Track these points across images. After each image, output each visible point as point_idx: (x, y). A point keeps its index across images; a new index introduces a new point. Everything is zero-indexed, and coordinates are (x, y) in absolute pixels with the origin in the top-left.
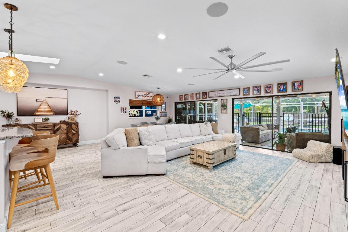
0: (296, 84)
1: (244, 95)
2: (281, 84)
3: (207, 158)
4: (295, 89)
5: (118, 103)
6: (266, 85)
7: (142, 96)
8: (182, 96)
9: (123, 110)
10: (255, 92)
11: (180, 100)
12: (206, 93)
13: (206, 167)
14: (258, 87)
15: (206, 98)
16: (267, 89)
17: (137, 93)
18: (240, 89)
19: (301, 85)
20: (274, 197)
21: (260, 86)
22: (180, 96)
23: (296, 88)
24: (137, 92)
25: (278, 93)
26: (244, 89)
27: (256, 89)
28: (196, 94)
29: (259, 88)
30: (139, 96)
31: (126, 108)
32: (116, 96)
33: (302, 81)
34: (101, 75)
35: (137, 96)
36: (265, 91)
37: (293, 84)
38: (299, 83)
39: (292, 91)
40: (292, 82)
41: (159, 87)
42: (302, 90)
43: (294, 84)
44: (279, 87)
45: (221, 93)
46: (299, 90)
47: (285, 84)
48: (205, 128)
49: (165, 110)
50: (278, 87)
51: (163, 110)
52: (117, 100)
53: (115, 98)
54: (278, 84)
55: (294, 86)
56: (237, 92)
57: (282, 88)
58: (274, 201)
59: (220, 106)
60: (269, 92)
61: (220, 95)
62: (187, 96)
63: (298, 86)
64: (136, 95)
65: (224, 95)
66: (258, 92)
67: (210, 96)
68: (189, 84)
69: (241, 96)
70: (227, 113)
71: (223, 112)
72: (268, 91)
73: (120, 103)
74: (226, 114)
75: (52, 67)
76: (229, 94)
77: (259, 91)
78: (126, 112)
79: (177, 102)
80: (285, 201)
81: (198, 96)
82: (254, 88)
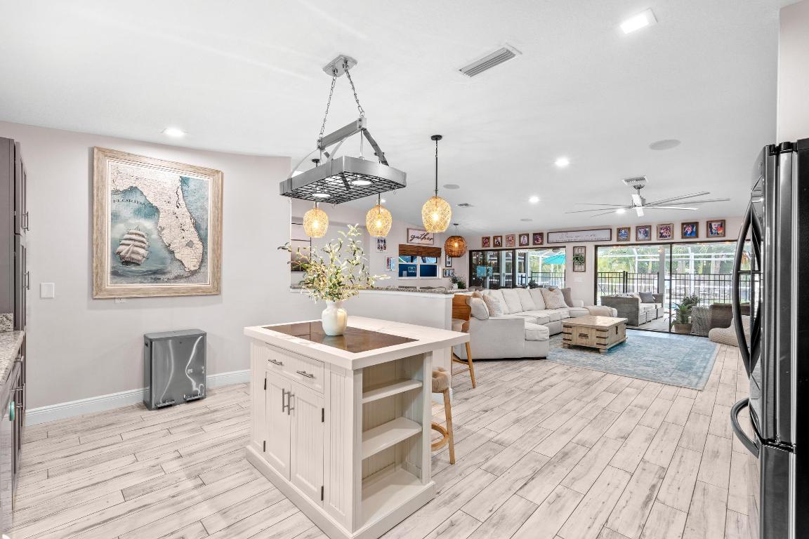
0: (714, 226)
1: (618, 240)
2: (688, 224)
3: (597, 337)
4: (712, 233)
5: (384, 251)
6: (662, 225)
7: (418, 237)
8: (488, 238)
10: (641, 236)
11: (483, 246)
12: (541, 235)
13: (596, 350)
14: (646, 227)
15: (541, 244)
16: (662, 231)
17: (411, 233)
18: (611, 230)
19: (721, 226)
21: (650, 226)
22: (483, 238)
23: (714, 231)
24: (410, 231)
25: (682, 238)
26: (619, 230)
27: (642, 230)
28: (520, 236)
29: (647, 229)
30: (414, 237)
33: (724, 221)
35: (410, 239)
36: (659, 235)
37: (709, 224)
38: (719, 223)
39: (707, 237)
40: (707, 222)
41: (457, 223)
42: (724, 236)
43: (711, 224)
44: (685, 228)
45: (573, 236)
46: (718, 234)
47: (695, 224)
48: (553, 297)
49: (450, 265)
50: (683, 229)
51: (447, 265)
52: (382, 245)
53: (378, 240)
54: (683, 224)
55: (711, 227)
56: (606, 234)
57: (689, 230)
59: (571, 257)
60: (666, 236)
61: (570, 239)
62: (499, 239)
63: (717, 229)
64: (410, 235)
65: (578, 239)
66: (646, 236)
67: (550, 239)
68: (522, 220)
69: (614, 241)
70: (585, 271)
71: (576, 269)
72: (664, 234)
73: (386, 251)
74: (583, 273)
76: (590, 238)
77: (648, 234)
79: (474, 251)
81: (524, 240)
82: (638, 228)
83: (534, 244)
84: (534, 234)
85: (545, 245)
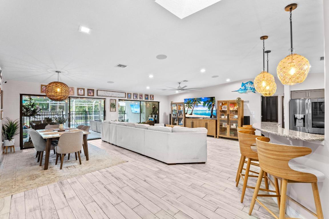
1: (128, 98)
2: (146, 95)
12: (93, 90)
16: (140, 96)
18: (126, 93)
26: (128, 94)
27: (135, 95)
28: (78, 89)
43: (151, 96)
47: (148, 95)
56: (123, 95)
60: (141, 98)
61: (109, 95)
65: (113, 95)
67: (99, 94)
74: (114, 112)
76: (118, 96)
81: (81, 92)
82: (134, 94)
83: (88, 95)
84: (88, 90)
85: (95, 96)
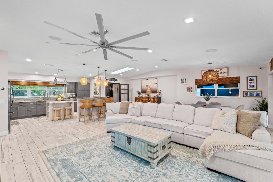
5: (185, 84)
9: (189, 89)
20: (41, 170)
31: (192, 87)
32: (183, 78)
34: (157, 67)
41: (211, 62)
49: (255, 88)
51: (249, 88)
52: (184, 81)
53: (182, 80)
58: (39, 168)
73: (186, 84)
75: (121, 75)
78: (192, 91)
80: (31, 174)
